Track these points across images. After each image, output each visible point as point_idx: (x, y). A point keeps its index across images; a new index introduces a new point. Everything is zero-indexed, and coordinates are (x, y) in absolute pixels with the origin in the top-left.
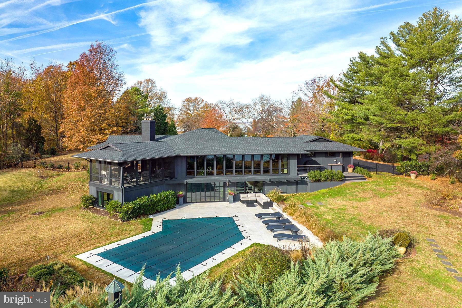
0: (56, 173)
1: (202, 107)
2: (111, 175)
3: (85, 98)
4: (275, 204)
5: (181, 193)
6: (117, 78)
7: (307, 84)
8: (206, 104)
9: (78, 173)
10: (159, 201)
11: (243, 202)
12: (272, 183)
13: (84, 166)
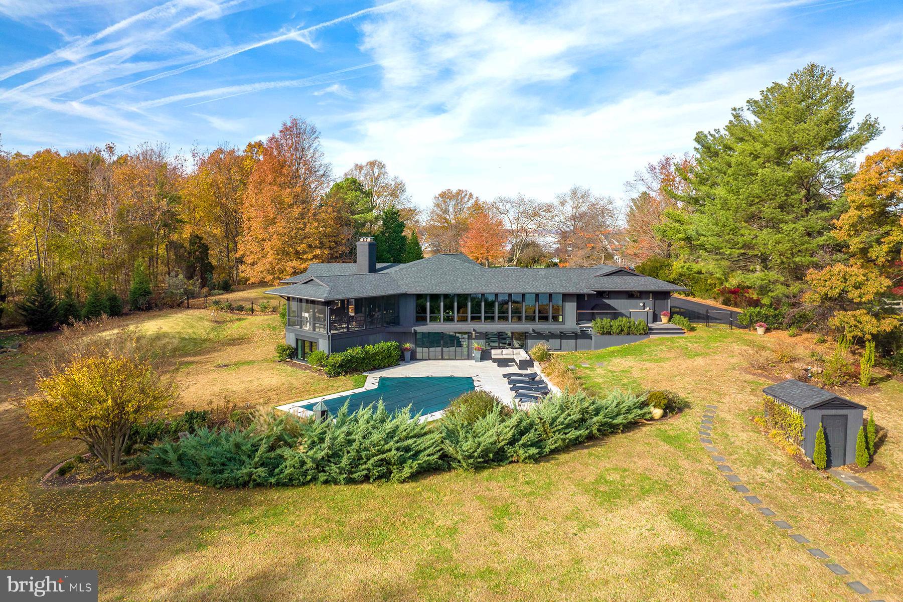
0: (235, 317)
1: (469, 208)
2: (315, 319)
3: (276, 206)
4: (536, 363)
5: (408, 345)
6: (321, 173)
7: (652, 168)
8: (476, 202)
9: (266, 317)
10: (376, 354)
11: (495, 361)
12: (539, 336)
13: (274, 308)
